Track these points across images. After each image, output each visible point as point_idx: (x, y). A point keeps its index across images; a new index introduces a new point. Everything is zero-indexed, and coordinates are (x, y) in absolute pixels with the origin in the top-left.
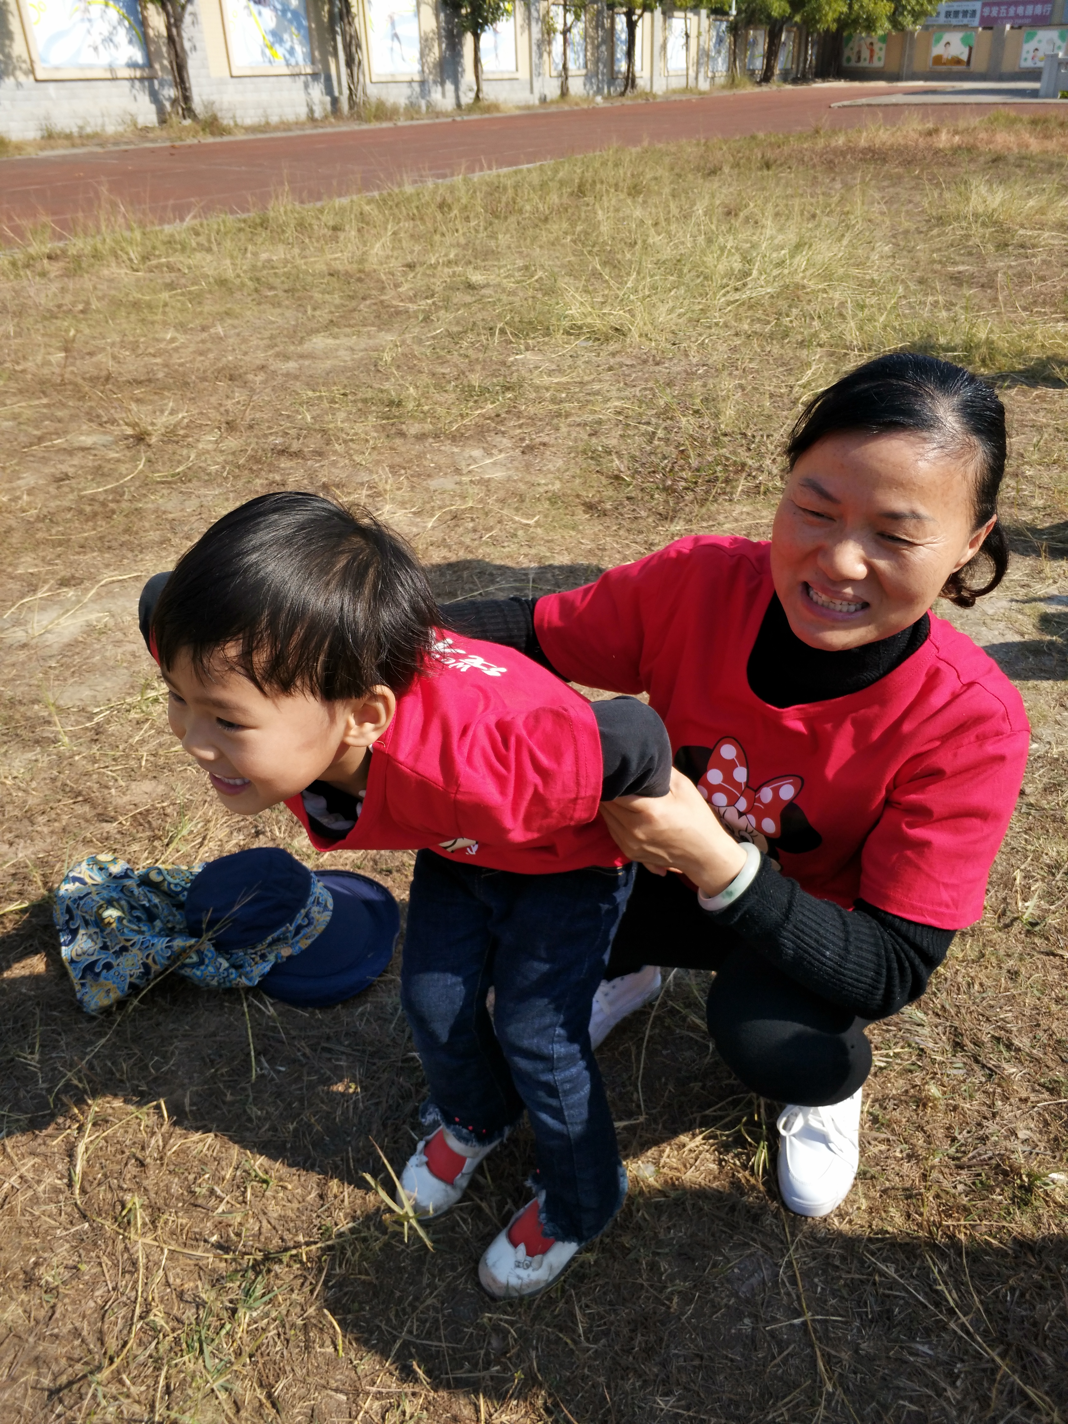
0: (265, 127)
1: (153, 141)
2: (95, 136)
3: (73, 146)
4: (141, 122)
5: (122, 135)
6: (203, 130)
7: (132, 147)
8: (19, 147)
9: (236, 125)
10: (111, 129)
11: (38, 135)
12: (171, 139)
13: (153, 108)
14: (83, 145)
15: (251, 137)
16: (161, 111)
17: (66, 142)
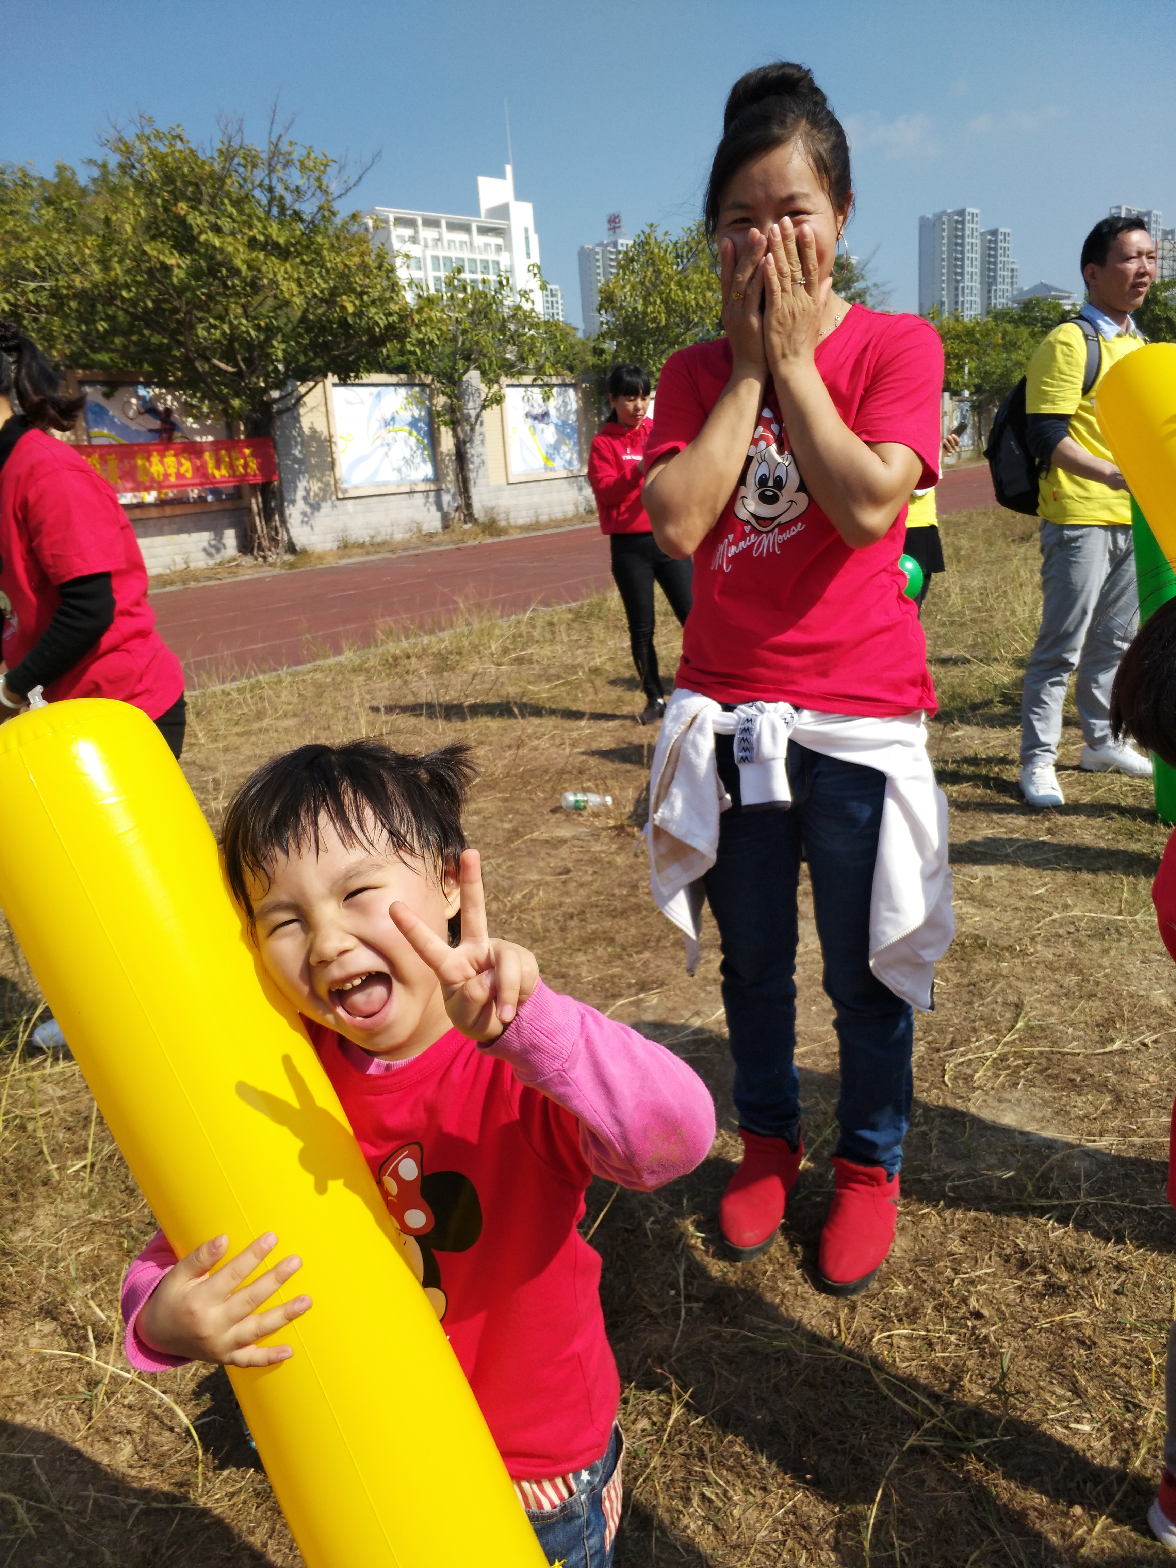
0: (536, 526)
1: (438, 544)
2: (384, 543)
3: (368, 553)
4: (426, 528)
5: (409, 541)
6: (483, 532)
7: (419, 551)
8: (321, 558)
9: (510, 526)
10: (398, 537)
11: (334, 546)
12: (455, 543)
13: (438, 515)
14: (377, 552)
15: (526, 535)
16: (445, 518)
17: (360, 551)
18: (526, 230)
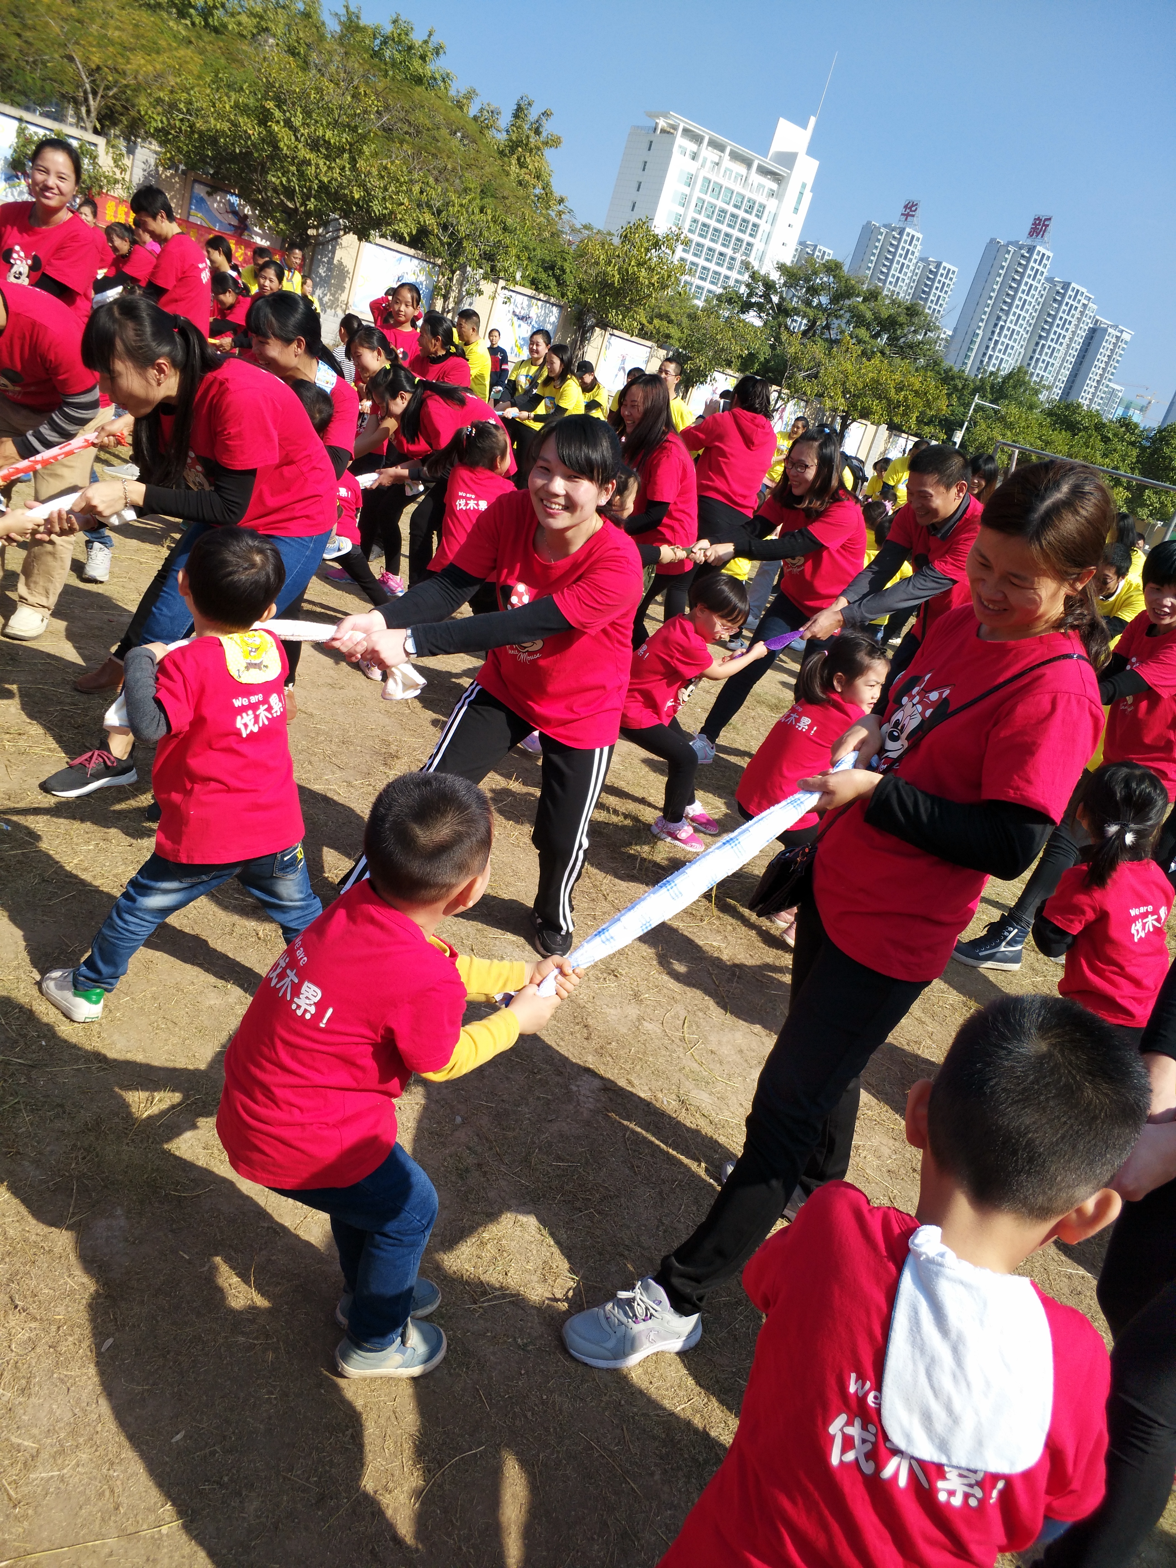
18: (804, 186)
